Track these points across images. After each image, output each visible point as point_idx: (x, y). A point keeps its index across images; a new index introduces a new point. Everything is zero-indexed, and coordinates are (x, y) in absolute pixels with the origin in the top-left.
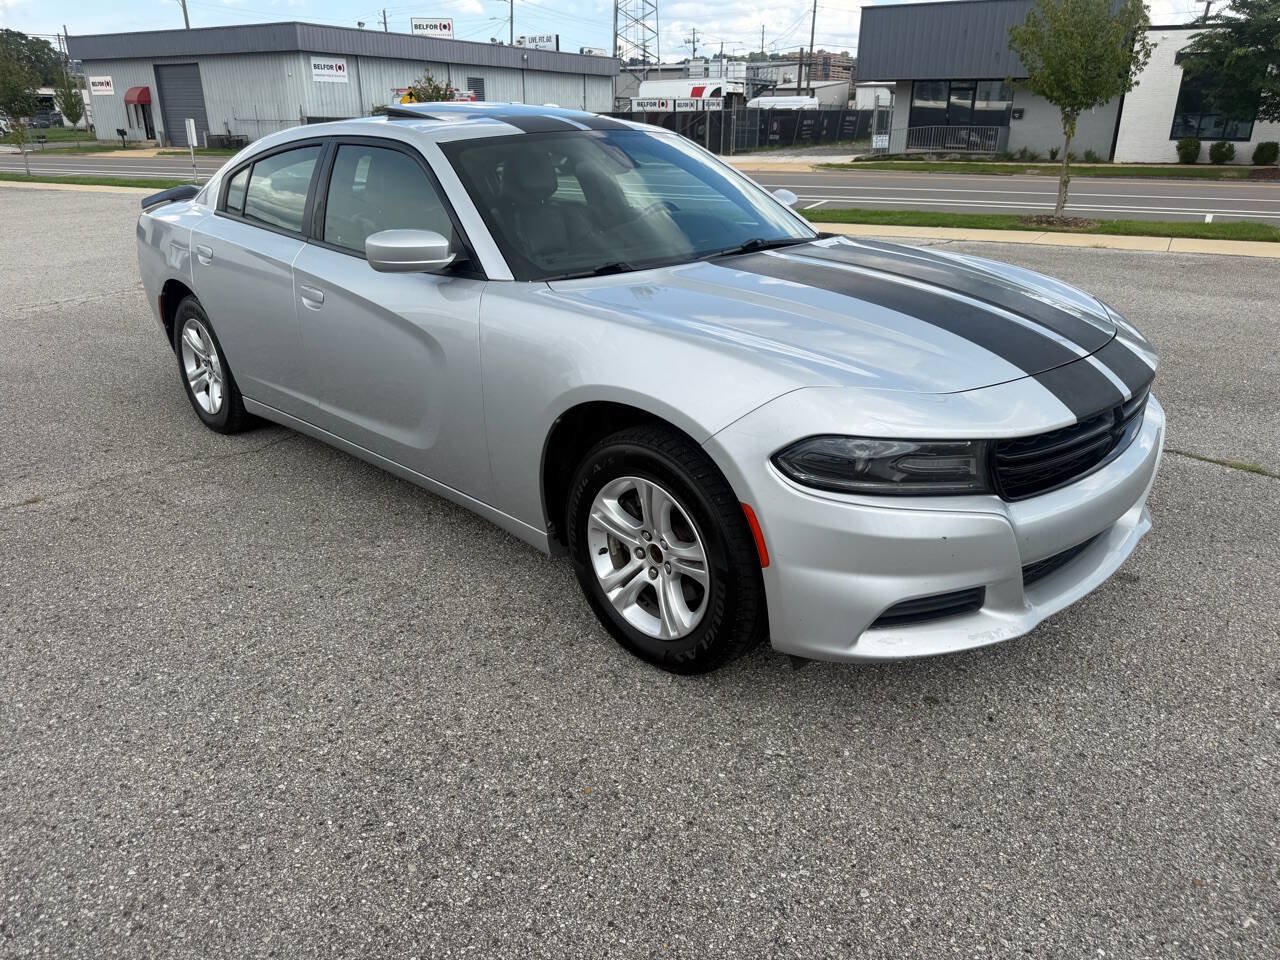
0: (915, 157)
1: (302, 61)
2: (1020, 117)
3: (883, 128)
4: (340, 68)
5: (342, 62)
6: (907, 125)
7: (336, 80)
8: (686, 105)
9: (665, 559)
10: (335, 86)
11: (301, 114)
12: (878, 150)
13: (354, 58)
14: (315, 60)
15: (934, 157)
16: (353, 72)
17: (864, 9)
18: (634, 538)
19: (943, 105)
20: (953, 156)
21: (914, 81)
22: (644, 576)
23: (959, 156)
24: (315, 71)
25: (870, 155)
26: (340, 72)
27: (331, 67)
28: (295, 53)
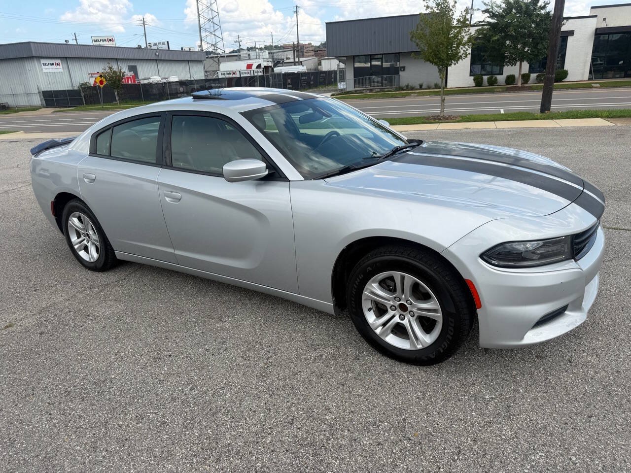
0: (359, 92)
1: (36, 62)
2: (404, 70)
3: (343, 79)
4: (58, 64)
5: (58, 61)
6: (353, 77)
7: (56, 71)
8: (246, 73)
9: (409, 309)
10: (56, 74)
11: (38, 88)
12: (341, 90)
13: (65, 59)
14: (43, 61)
15: (368, 91)
16: (65, 66)
17: (327, 23)
18: (389, 301)
19: (368, 65)
20: (377, 90)
21: (354, 56)
22: (397, 319)
23: (379, 90)
24: (43, 67)
25: (338, 92)
26: (58, 67)
27: (53, 64)
28: (31, 58)
